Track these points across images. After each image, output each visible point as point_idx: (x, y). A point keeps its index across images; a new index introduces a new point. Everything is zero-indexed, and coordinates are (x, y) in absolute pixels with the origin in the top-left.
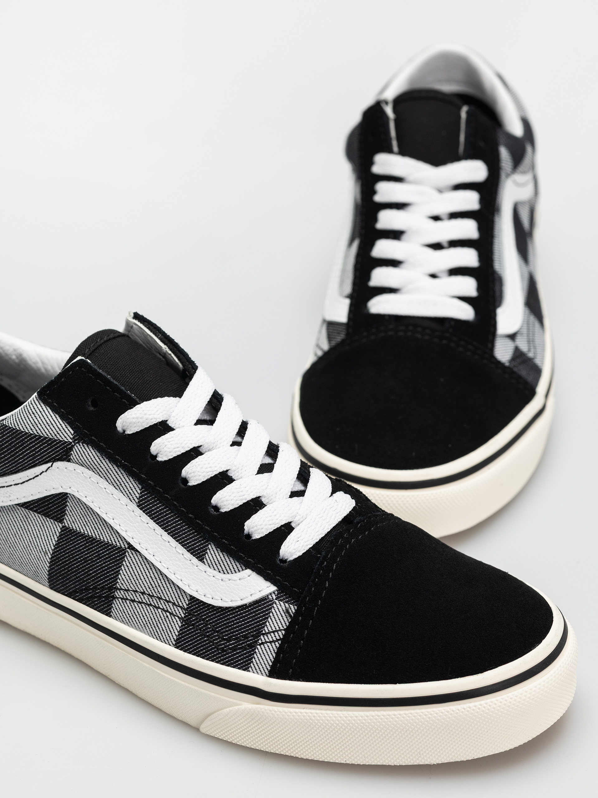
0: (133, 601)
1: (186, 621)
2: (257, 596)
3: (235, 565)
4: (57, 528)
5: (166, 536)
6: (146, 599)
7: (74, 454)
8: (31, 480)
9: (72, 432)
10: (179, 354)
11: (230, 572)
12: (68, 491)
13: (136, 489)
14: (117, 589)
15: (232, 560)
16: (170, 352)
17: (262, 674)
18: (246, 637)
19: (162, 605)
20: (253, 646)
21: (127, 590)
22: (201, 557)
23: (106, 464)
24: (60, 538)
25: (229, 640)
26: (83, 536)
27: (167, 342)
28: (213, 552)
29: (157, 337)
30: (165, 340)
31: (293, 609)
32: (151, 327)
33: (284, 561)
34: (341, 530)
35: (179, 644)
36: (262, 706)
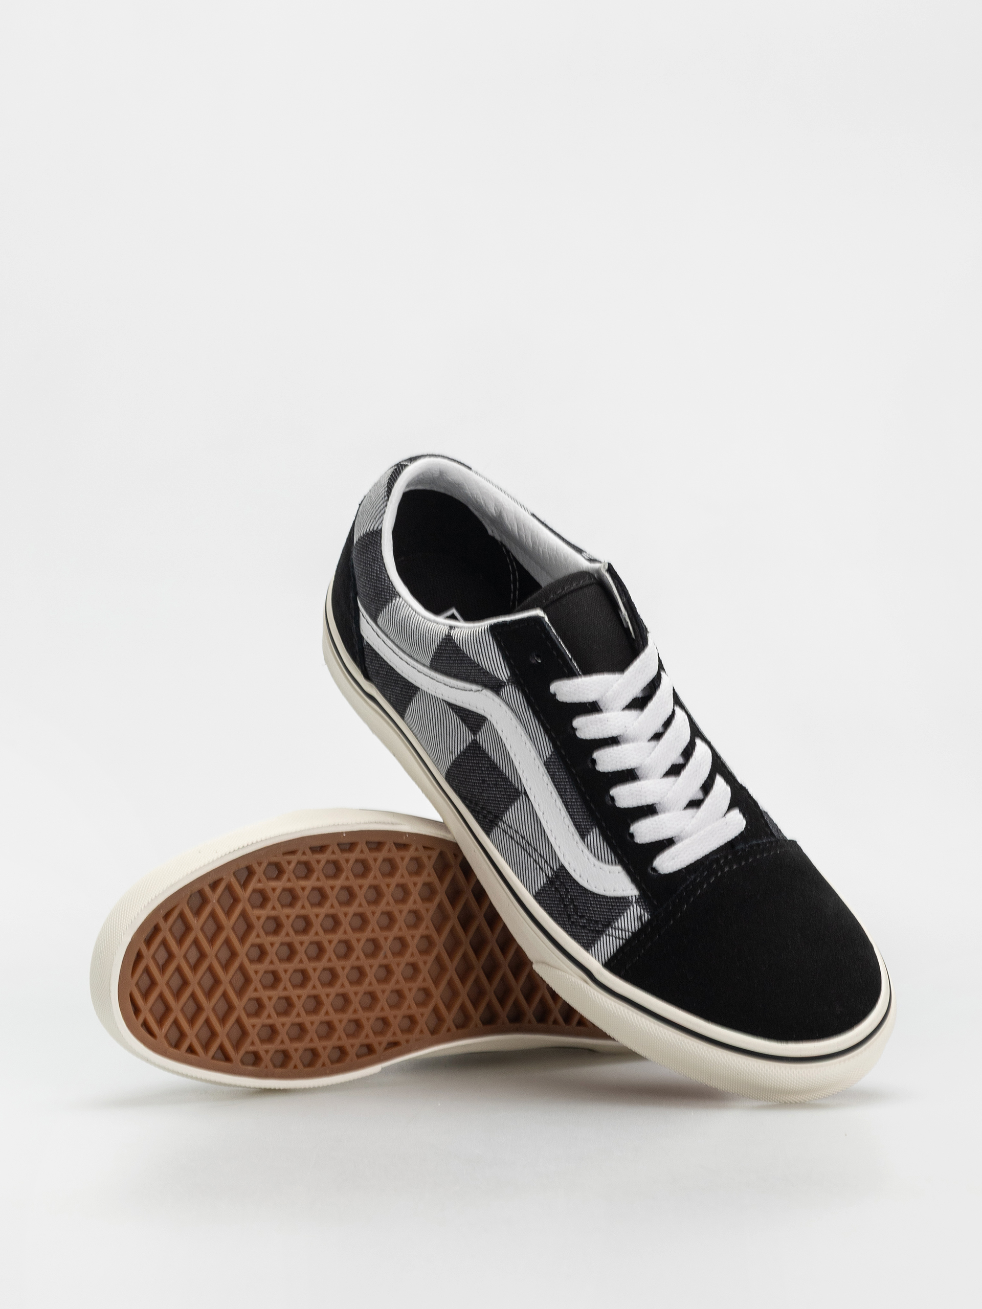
0: (512, 838)
1: (551, 881)
2: (619, 893)
3: (609, 855)
4: (470, 737)
5: (559, 803)
6: (523, 843)
7: (504, 692)
8: (459, 691)
9: (509, 675)
10: (636, 626)
11: (603, 860)
12: (489, 717)
13: (548, 750)
14: (502, 820)
15: (609, 850)
16: (628, 620)
17: (599, 961)
18: (597, 922)
19: (536, 856)
20: (600, 933)
21: (510, 827)
22: (583, 835)
23: (528, 715)
24: (469, 748)
25: (582, 917)
26: (489, 759)
27: (628, 609)
28: (594, 835)
29: (622, 600)
30: (628, 606)
31: (646, 916)
32: (619, 588)
33: (654, 870)
34: (719, 856)
35: (537, 897)
36: (589, 988)
